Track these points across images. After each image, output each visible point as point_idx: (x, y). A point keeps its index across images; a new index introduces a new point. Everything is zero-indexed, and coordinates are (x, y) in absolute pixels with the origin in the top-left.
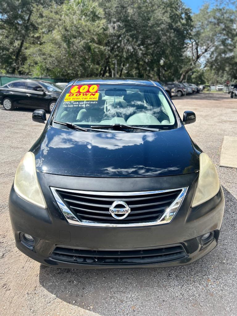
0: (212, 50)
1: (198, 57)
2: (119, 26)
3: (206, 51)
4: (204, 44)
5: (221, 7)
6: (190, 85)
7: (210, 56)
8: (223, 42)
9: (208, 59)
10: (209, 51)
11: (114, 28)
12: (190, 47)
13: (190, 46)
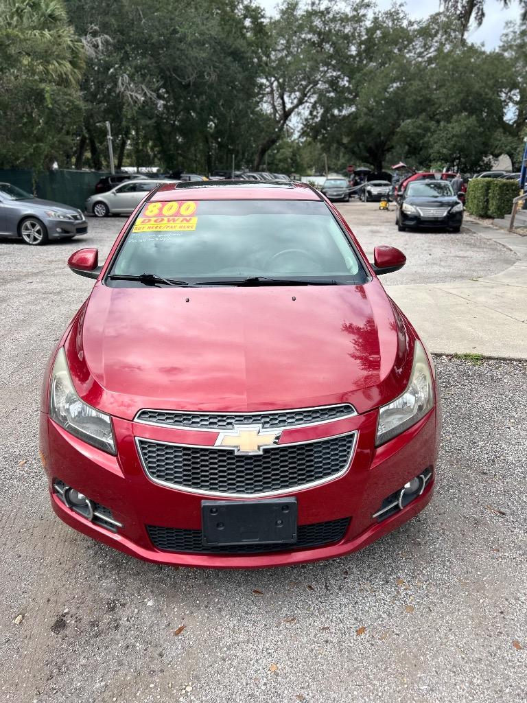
0: (312, 100)
1: (287, 115)
2: (107, 43)
3: (301, 102)
4: (296, 88)
5: (322, 8)
6: (276, 178)
7: (311, 113)
8: (333, 83)
9: (306, 120)
10: (306, 102)
11: (96, 46)
12: (268, 93)
13: (268, 90)
